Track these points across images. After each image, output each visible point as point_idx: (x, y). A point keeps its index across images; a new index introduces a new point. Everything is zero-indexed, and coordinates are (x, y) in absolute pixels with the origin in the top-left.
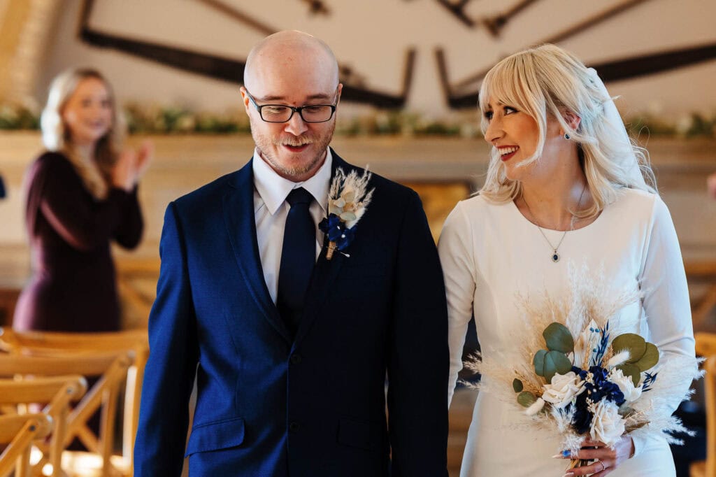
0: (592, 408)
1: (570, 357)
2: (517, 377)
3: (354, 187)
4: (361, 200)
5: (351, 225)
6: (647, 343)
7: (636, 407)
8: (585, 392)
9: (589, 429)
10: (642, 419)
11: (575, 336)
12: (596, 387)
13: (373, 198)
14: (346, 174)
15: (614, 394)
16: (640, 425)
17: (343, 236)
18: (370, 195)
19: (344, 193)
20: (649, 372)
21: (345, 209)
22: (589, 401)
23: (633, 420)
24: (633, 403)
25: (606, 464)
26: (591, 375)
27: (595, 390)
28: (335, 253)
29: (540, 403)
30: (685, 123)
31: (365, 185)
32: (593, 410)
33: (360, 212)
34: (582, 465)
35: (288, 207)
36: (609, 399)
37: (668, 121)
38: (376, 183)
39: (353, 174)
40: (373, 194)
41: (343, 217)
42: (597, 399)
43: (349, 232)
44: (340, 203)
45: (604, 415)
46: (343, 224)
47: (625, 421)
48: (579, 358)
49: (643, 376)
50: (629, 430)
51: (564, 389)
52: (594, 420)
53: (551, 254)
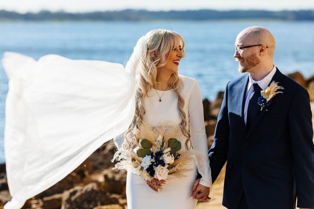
2: (133, 157)
5: (268, 100)
8: (152, 164)
9: (154, 175)
27: (155, 163)
32: (155, 169)
42: (157, 166)
45: (159, 172)
53: (159, 99)
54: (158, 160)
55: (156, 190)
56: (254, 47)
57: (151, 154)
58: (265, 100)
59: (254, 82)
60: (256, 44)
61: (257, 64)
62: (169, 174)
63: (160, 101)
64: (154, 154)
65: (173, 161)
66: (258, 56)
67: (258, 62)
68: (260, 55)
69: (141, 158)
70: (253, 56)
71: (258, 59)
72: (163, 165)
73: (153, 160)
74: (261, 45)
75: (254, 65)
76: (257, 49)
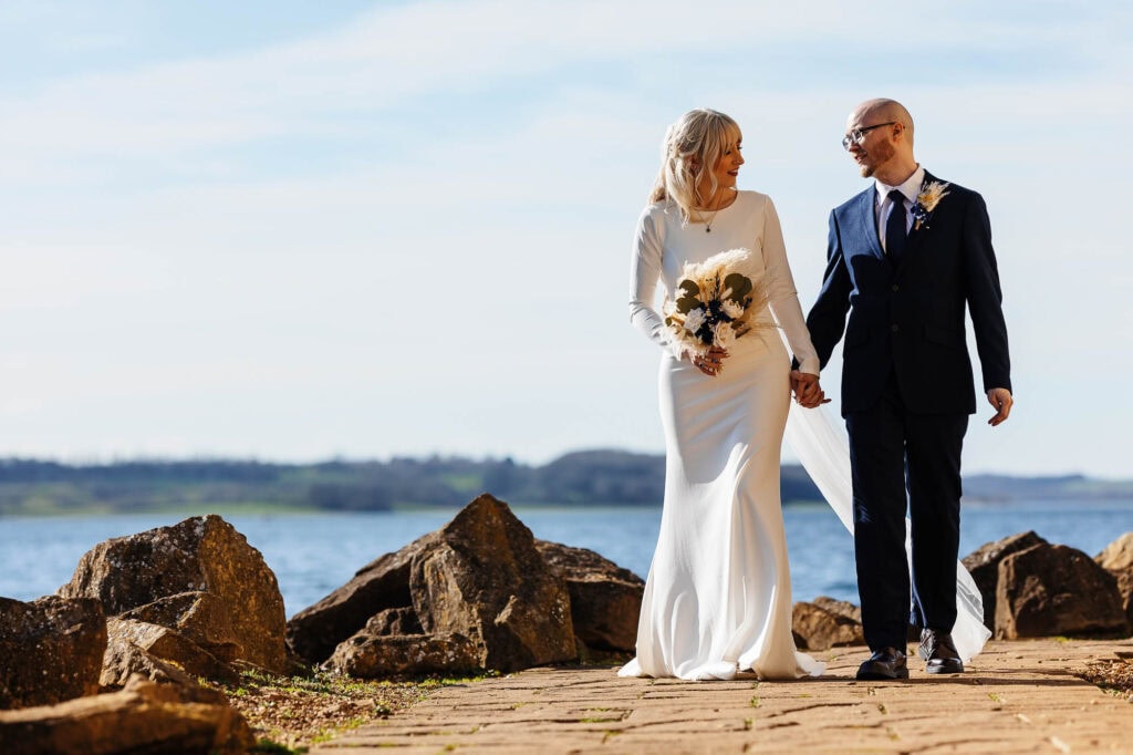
1: (699, 298)
5: (929, 210)
7: (743, 320)
11: (700, 287)
15: (725, 318)
17: (926, 216)
18: (944, 194)
20: (747, 296)
22: (710, 326)
23: (742, 328)
24: (741, 318)
26: (708, 308)
27: (713, 319)
28: (920, 227)
31: (943, 189)
32: (713, 331)
33: (935, 202)
36: (723, 321)
43: (928, 214)
45: (721, 333)
47: (735, 331)
48: (703, 298)
52: (715, 336)
53: (706, 228)
54: (716, 313)
55: (713, 374)
56: (883, 128)
57: (702, 306)
58: (925, 210)
59: (891, 188)
60: (885, 121)
61: (892, 155)
62: (738, 336)
63: (708, 230)
64: (707, 304)
65: (742, 312)
66: (891, 142)
67: (893, 153)
68: (895, 140)
69: (683, 315)
70: (884, 144)
71: (892, 148)
72: (727, 319)
73: (708, 313)
74: (893, 124)
75: (887, 159)
76: (888, 132)
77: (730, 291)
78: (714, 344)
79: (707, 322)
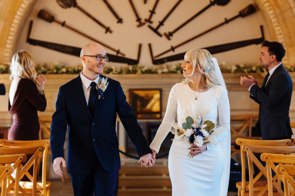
0: (195, 137)
1: (192, 125)
2: (178, 129)
3: (104, 81)
4: (106, 84)
5: (104, 91)
6: (213, 123)
7: (208, 138)
8: (194, 133)
9: (194, 142)
10: (208, 141)
11: (194, 121)
12: (197, 132)
13: (109, 84)
14: (102, 78)
15: (201, 134)
16: (208, 142)
17: (102, 94)
18: (108, 83)
19: (101, 83)
20: (212, 130)
21: (102, 87)
22: (194, 136)
23: (206, 141)
24: (207, 137)
25: (199, 151)
26: (195, 129)
27: (196, 133)
28: (101, 98)
29: (183, 135)
30: (234, 68)
31: (107, 80)
32: (195, 138)
33: (106, 87)
34: (193, 151)
35: (90, 87)
36: (200, 135)
37: (229, 68)
38: (109, 80)
39: (104, 78)
40: (109, 83)
41: (102, 89)
42: (197, 135)
43: (103, 93)
44: (101, 86)
45: (198, 140)
46: (102, 91)
47: (204, 141)
48: (194, 125)
49: (211, 131)
50: (204, 144)
51: (189, 132)
52: (195, 140)
63: (196, 99)
77: (206, 125)
78: (194, 143)
79: (194, 134)
